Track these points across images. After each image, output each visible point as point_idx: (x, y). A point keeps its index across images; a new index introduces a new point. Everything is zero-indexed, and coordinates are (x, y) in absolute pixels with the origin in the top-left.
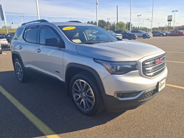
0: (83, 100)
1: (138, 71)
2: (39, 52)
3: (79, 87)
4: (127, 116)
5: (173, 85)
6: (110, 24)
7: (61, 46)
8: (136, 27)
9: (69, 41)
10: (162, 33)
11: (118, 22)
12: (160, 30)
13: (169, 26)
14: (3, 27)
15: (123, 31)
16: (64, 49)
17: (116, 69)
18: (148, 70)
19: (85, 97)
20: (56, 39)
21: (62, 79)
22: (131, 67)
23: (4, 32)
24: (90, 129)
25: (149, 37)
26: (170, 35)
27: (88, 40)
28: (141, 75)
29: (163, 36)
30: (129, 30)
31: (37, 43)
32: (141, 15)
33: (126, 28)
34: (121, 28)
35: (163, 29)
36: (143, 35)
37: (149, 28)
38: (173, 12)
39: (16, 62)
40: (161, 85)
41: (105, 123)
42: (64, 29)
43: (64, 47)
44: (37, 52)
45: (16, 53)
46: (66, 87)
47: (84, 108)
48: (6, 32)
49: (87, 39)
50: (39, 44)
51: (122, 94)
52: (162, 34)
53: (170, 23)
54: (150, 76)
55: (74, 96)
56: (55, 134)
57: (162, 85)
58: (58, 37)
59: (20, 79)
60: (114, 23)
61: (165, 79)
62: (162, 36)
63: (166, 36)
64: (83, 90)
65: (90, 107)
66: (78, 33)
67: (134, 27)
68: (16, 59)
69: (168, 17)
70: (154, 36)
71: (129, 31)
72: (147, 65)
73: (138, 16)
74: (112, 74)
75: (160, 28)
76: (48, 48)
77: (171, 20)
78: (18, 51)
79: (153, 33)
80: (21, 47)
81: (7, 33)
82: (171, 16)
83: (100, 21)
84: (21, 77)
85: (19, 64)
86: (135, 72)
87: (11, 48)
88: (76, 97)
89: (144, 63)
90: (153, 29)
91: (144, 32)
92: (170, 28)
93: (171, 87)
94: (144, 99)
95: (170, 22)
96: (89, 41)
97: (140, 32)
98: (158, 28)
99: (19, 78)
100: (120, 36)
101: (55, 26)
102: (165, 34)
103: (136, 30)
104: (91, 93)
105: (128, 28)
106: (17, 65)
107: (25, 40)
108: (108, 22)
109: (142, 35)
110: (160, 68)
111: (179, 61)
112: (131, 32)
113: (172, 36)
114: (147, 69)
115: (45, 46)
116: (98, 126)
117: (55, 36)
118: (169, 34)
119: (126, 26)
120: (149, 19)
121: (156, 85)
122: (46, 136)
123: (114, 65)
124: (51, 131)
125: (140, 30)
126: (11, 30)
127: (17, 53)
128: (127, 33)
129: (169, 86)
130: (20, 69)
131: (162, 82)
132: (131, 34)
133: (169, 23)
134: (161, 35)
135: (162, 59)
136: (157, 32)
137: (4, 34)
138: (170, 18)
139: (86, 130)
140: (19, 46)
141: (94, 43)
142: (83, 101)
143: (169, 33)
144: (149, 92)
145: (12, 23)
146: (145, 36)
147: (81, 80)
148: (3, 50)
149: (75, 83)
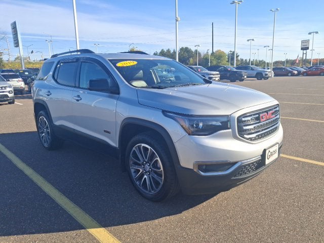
0: (145, 176)
1: (230, 130)
2: (78, 100)
3: (140, 156)
4: (215, 203)
5: (297, 157)
6: (199, 54)
7: (113, 91)
8: (246, 60)
9: (127, 83)
10: (291, 70)
11: (214, 51)
12: (288, 65)
13: (304, 58)
14: (16, 59)
15: (221, 66)
16: (118, 96)
17: (196, 128)
18: (248, 130)
19: (149, 172)
20: (106, 81)
21: (114, 143)
22: (220, 124)
23: (17, 67)
24: (156, 221)
25: (268, 78)
26: (305, 74)
27: (158, 83)
28: (235, 137)
29: (293, 75)
30: (232, 64)
31: (75, 87)
32: (253, 40)
33: (228, 61)
34: (219, 61)
35: (293, 63)
36: (257, 74)
37: (268, 62)
38: (310, 34)
39: (41, 117)
40: (269, 154)
41: (180, 212)
42: (119, 65)
43: (119, 93)
44: (75, 101)
45: (42, 103)
46: (120, 156)
47: (147, 189)
48: (20, 66)
49: (155, 81)
50: (79, 87)
51: (206, 165)
52: (291, 72)
53: (306, 54)
54: (251, 139)
55: (132, 171)
56: (100, 227)
57: (272, 155)
58: (109, 77)
59: (46, 145)
60: (207, 52)
61: (277, 145)
62: (291, 76)
63: (297, 75)
64: (146, 160)
65: (157, 188)
66: (141, 71)
67: (242, 60)
68: (41, 112)
69: (303, 42)
70: (276, 75)
71: (231, 67)
72: (245, 121)
73: (248, 40)
74: (189, 134)
75: (287, 61)
76: (93, 94)
77: (307, 48)
78: (45, 99)
79: (274, 69)
80: (49, 92)
81: (24, 69)
82: (308, 41)
83: (182, 49)
84: (47, 142)
85: (45, 119)
86: (227, 132)
87: (34, 94)
88: (135, 172)
89: (240, 118)
90: (276, 63)
91: (260, 69)
92: (305, 62)
93: (293, 160)
94: (241, 175)
95: (305, 51)
96: (160, 83)
97: (252, 69)
98: (284, 62)
99: (45, 142)
100: (216, 75)
101: (105, 60)
102: (296, 72)
103: (244, 65)
104: (159, 166)
105: (232, 62)
106: (41, 121)
107: (56, 81)
108: (196, 51)
109: (254, 73)
110: (269, 128)
111: (314, 119)
112: (236, 69)
113: (308, 75)
114: (245, 128)
115: (86, 91)
116: (168, 217)
117: (104, 76)
118: (304, 72)
119: (228, 59)
120: (269, 47)
121: (261, 153)
122: (88, 230)
123: (194, 120)
124: (94, 223)
125: (252, 64)
126: (30, 63)
127: (44, 101)
128: (228, 70)
129: (290, 159)
130: (47, 128)
131: (272, 150)
132: (236, 72)
133: (303, 54)
134: (290, 74)
135: (272, 114)
136: (281, 69)
137: (18, 71)
138: (305, 44)
139: (149, 222)
140: (46, 91)
141: (165, 88)
142: (145, 178)
143: (303, 70)
144: (249, 165)
145: (32, 52)
146: (260, 76)
147: (143, 145)
148: (17, 98)
149: (134, 149)
